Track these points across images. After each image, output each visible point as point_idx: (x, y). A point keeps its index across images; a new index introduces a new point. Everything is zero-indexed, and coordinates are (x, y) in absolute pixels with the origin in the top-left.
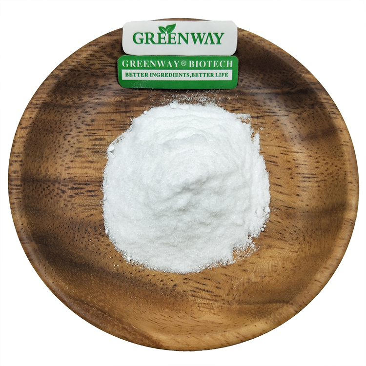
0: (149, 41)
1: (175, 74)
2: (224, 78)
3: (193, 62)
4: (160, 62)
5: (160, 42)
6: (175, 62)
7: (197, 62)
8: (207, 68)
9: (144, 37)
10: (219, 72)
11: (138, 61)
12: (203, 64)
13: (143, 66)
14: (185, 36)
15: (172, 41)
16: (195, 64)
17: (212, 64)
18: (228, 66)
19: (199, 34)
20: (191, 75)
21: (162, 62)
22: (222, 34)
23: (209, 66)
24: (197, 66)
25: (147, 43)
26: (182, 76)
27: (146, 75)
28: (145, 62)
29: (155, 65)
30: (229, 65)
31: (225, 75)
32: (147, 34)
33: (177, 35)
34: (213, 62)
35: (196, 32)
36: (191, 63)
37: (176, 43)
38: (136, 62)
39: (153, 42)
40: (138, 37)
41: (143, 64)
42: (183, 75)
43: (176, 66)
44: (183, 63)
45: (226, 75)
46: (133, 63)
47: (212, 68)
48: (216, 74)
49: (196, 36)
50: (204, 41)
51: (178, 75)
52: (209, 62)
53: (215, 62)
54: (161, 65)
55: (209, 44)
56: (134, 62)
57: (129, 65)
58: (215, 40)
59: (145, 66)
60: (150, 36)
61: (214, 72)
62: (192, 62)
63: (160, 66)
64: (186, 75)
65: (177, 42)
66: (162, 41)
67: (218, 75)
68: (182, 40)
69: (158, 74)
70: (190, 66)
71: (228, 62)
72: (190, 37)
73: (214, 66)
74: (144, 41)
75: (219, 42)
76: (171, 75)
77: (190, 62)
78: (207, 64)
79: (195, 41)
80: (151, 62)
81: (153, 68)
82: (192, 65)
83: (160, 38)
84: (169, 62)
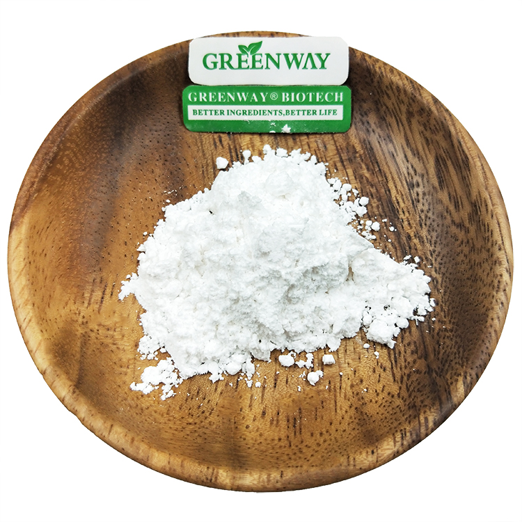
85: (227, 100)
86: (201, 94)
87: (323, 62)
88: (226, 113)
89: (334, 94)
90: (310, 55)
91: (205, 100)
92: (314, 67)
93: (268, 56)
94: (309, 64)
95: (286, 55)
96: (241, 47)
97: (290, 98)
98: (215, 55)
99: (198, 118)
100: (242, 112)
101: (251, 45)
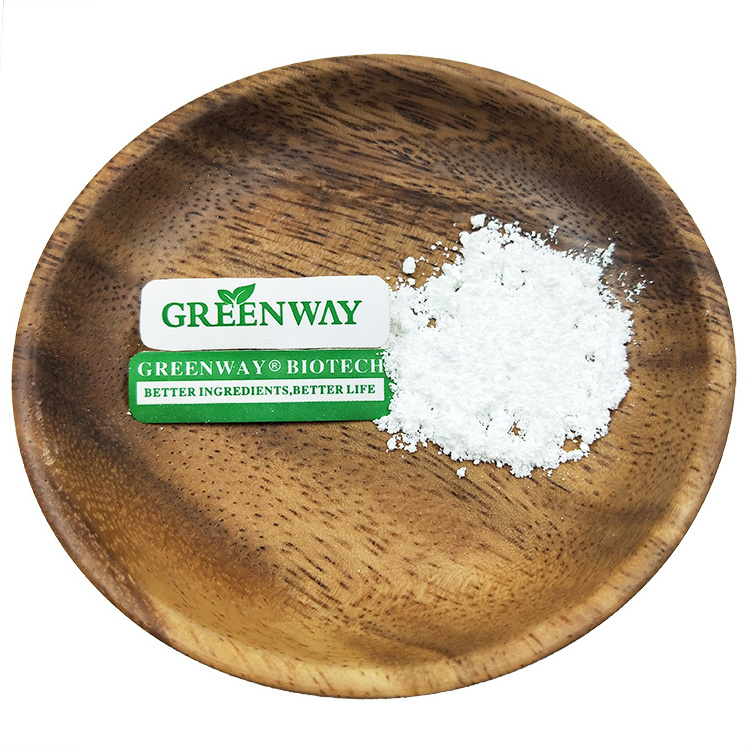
0: (198, 321)
1: (255, 390)
2: (365, 397)
3: (296, 363)
4: (222, 365)
5: (220, 323)
6: (255, 362)
7: (304, 362)
8: (326, 375)
9: (187, 311)
10: (353, 382)
11: (174, 364)
12: (317, 367)
13: (185, 372)
14: (277, 309)
15: (248, 319)
16: (300, 366)
17: (338, 367)
18: (373, 371)
19: (306, 304)
20: (291, 390)
21: (226, 363)
22: (357, 303)
23: (332, 371)
24: (304, 371)
25: (193, 324)
26: (270, 392)
27: (191, 392)
28: (188, 363)
29: (210, 371)
30: (377, 369)
31: (367, 389)
32: (192, 305)
33: (259, 307)
34: (340, 362)
35: (299, 299)
36: (292, 366)
37: (255, 324)
38: (169, 366)
39: (207, 324)
40: (173, 312)
41: (183, 369)
42: (274, 391)
43: (259, 372)
44: (274, 365)
45: (370, 389)
46: (160, 368)
47: (338, 375)
48: (348, 387)
49: (300, 308)
50: (318, 319)
51: (264, 390)
52: (332, 361)
53: (343, 361)
54: (225, 370)
55: (329, 324)
56: (165, 365)
57: (153, 373)
58: (343, 316)
59: (188, 373)
60: (199, 310)
61: (343, 382)
62: (293, 364)
63: (221, 371)
64: (281, 390)
65: (260, 321)
66: (227, 320)
67: (353, 389)
68: (269, 317)
69: (218, 391)
70: (290, 372)
71: (373, 361)
72: (287, 310)
73: (344, 371)
74: (187, 321)
75: (350, 321)
76: (245, 391)
77: (290, 362)
78: (327, 366)
79: (298, 320)
80: (203, 363)
81: (207, 377)
82: (293, 370)
83: (221, 315)
84: (243, 364)
85: (199, 373)
86: (158, 364)
87: (350, 314)
88: (197, 392)
89: (369, 362)
90: (330, 304)
91: (165, 374)
92: (337, 321)
93: (265, 306)
94: (329, 318)
95: (293, 305)
96: (221, 293)
97: (300, 369)
98: (181, 306)
99: (152, 401)
100: (223, 390)
101: (238, 290)
